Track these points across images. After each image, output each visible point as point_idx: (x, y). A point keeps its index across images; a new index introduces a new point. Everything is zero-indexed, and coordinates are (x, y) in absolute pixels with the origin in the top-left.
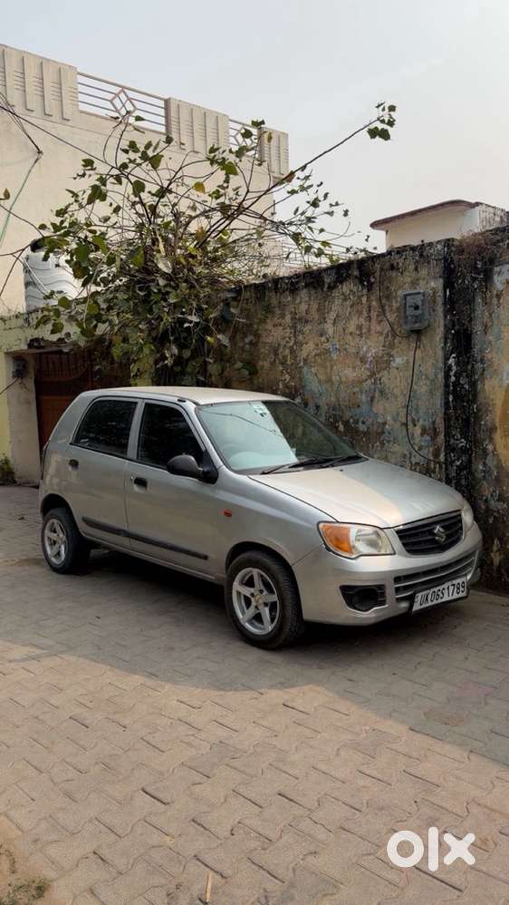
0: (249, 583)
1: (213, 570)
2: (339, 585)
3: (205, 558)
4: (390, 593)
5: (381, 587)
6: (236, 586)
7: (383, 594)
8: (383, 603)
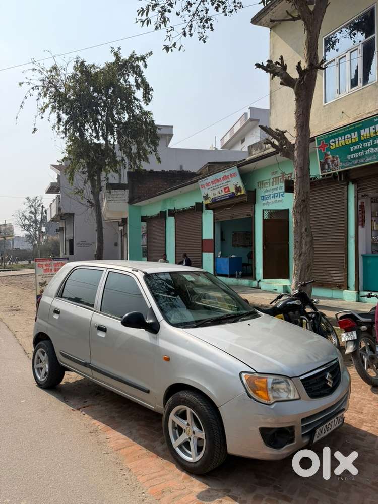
0: (183, 416)
1: (154, 402)
2: (259, 427)
3: (148, 392)
4: (298, 433)
5: (292, 428)
6: (172, 417)
7: (293, 434)
8: (292, 441)
